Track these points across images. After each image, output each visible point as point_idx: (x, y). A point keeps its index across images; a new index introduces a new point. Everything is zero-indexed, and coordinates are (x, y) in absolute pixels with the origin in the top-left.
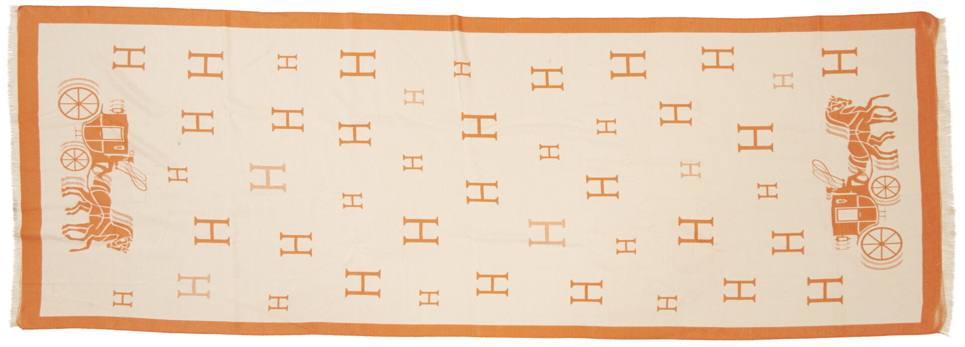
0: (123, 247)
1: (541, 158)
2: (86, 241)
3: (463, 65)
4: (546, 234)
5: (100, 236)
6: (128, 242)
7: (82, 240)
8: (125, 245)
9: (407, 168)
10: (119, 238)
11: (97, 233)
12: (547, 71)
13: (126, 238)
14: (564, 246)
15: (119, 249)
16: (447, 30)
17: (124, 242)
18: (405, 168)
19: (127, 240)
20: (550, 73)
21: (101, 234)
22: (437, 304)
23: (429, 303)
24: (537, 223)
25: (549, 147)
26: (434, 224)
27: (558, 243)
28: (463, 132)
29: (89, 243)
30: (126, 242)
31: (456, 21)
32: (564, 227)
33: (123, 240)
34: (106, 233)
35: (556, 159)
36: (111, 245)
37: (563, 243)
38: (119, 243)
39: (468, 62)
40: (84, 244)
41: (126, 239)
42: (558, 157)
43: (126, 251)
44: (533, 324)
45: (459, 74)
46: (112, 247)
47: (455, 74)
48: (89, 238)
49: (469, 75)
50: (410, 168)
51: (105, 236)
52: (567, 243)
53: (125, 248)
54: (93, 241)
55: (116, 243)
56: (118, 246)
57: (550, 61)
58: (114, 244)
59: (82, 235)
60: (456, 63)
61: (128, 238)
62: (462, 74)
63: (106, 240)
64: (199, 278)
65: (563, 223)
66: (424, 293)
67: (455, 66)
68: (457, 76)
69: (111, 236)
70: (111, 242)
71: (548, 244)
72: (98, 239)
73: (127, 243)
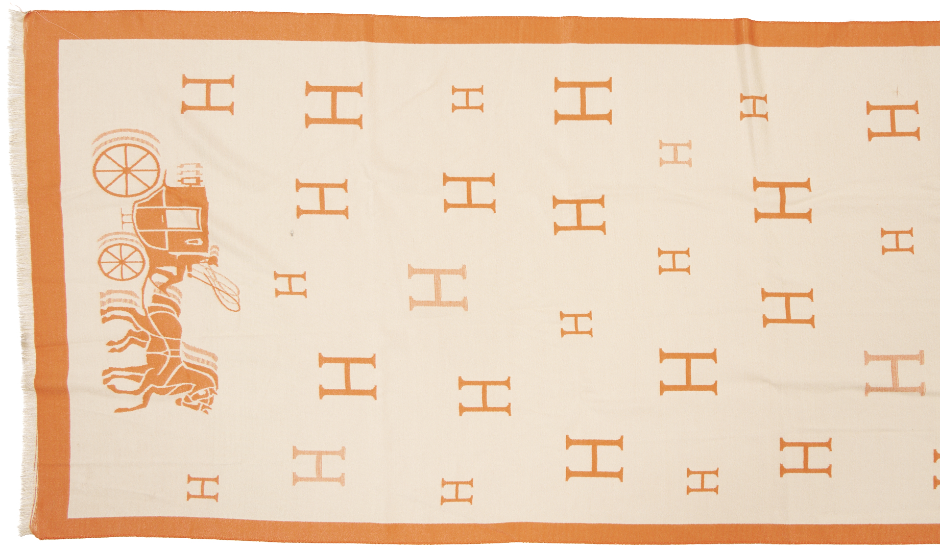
0: (202, 404)
1: (884, 250)
2: (142, 394)
3: (758, 101)
4: (893, 375)
5: (165, 386)
6: (210, 396)
7: (136, 393)
8: (205, 401)
9: (665, 270)
10: (196, 389)
11: (161, 380)
12: (892, 109)
13: (208, 389)
14: (923, 394)
15: (195, 408)
16: (728, 43)
17: (203, 396)
18: (661, 270)
19: (209, 392)
20: (897, 112)
21: (167, 382)
22: (716, 490)
23: (703, 489)
24: (878, 358)
25: (897, 233)
26: (711, 361)
27: (913, 390)
28: (756, 209)
29: (146, 399)
30: (207, 395)
31: (745, 29)
32: (922, 363)
33: (201, 392)
34: (174, 381)
35: (909, 253)
36: (183, 401)
37: (921, 390)
38: (196, 397)
39: (763, 96)
40: (139, 400)
41: (206, 390)
42: (911, 250)
43: (208, 410)
44: (872, 523)
45: (749, 116)
46: (185, 404)
47: (743, 116)
48: (146, 390)
49: (766, 116)
50: (670, 270)
51: (173, 386)
52: (928, 388)
53: (206, 405)
54: (154, 395)
55: (190, 397)
56: (195, 403)
57: (897, 92)
58: (187, 399)
59: (136, 386)
60: (743, 98)
61: (211, 390)
62: (755, 115)
63: (175, 393)
64: (327, 453)
65: (920, 357)
66: (695, 473)
67: (741, 101)
68: (745, 119)
69: (183, 386)
70: (182, 395)
71: (896, 391)
72: (163, 392)
73: (208, 398)
